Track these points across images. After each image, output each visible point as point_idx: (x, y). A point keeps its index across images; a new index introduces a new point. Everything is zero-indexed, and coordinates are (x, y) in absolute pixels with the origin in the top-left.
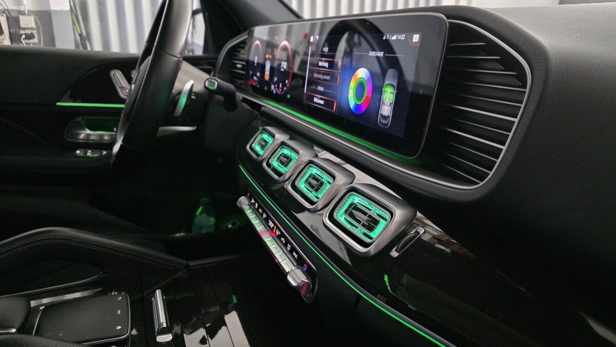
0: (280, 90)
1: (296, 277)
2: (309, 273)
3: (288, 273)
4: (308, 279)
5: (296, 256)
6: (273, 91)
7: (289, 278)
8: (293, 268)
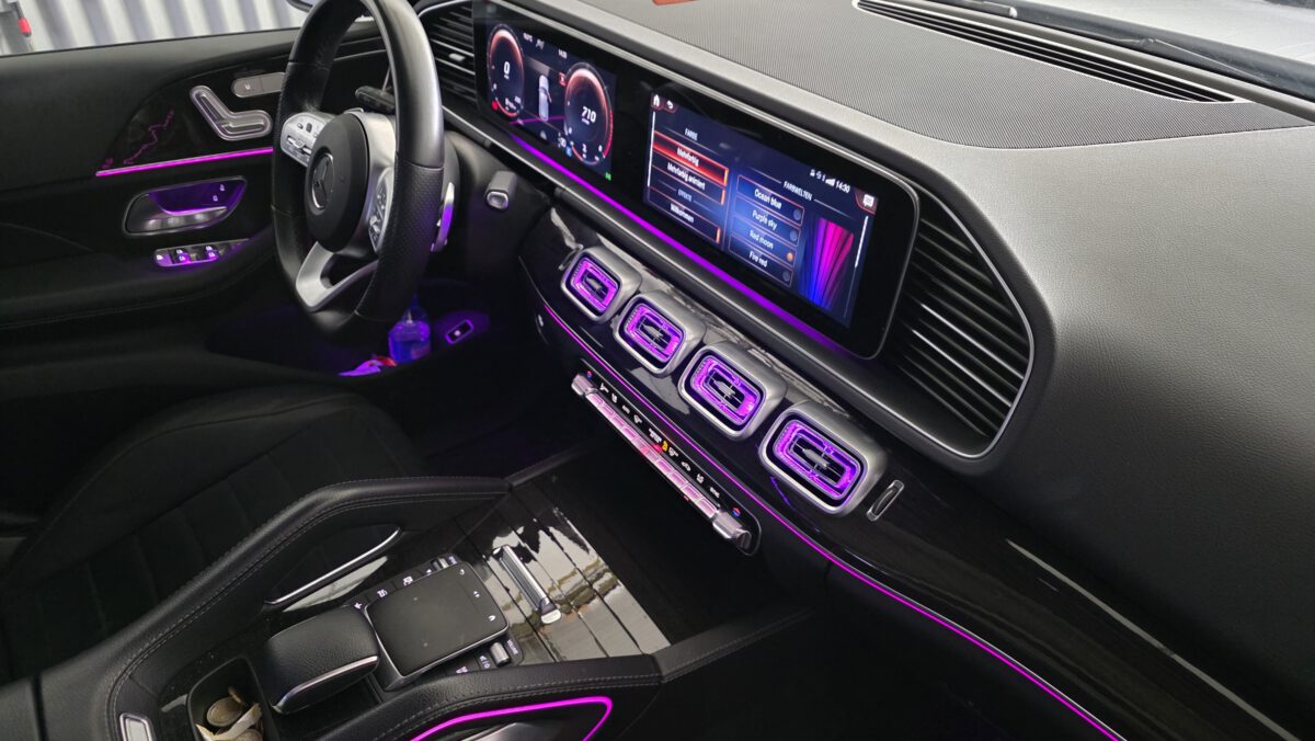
0: (584, 156)
1: (727, 526)
2: (744, 520)
3: (713, 519)
4: (743, 528)
5: (717, 494)
6: (565, 150)
7: (715, 525)
8: (718, 512)
